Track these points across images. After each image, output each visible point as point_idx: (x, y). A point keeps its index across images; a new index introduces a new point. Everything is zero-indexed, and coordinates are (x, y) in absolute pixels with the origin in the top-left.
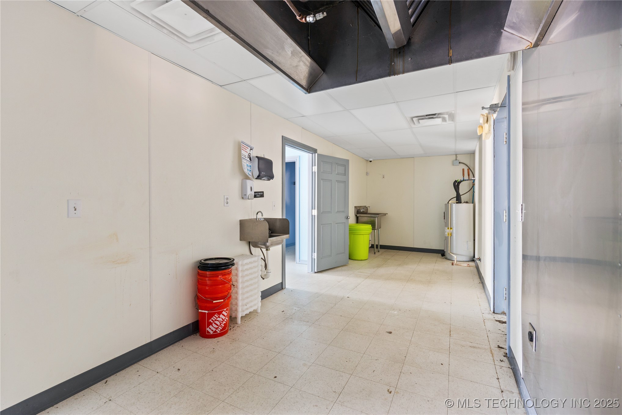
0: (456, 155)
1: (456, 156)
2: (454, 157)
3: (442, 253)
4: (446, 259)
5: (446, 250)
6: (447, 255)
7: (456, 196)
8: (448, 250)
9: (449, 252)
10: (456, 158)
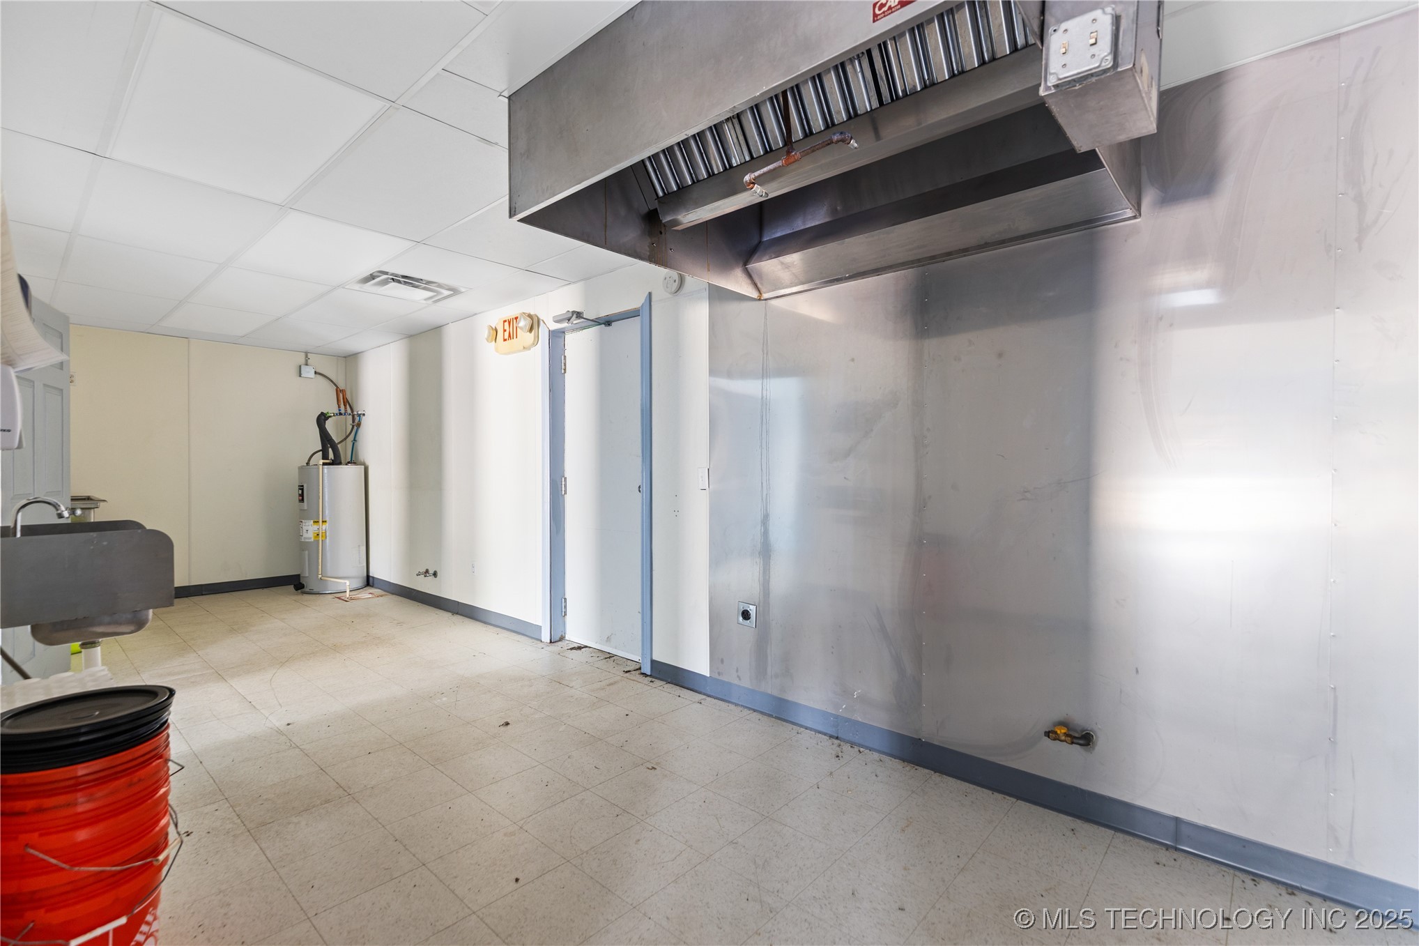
0: (306, 354)
1: (306, 356)
2: (302, 360)
3: (296, 583)
4: (311, 593)
5: (309, 574)
6: (311, 584)
7: (321, 448)
8: (318, 571)
9: (320, 576)
10: (307, 361)
